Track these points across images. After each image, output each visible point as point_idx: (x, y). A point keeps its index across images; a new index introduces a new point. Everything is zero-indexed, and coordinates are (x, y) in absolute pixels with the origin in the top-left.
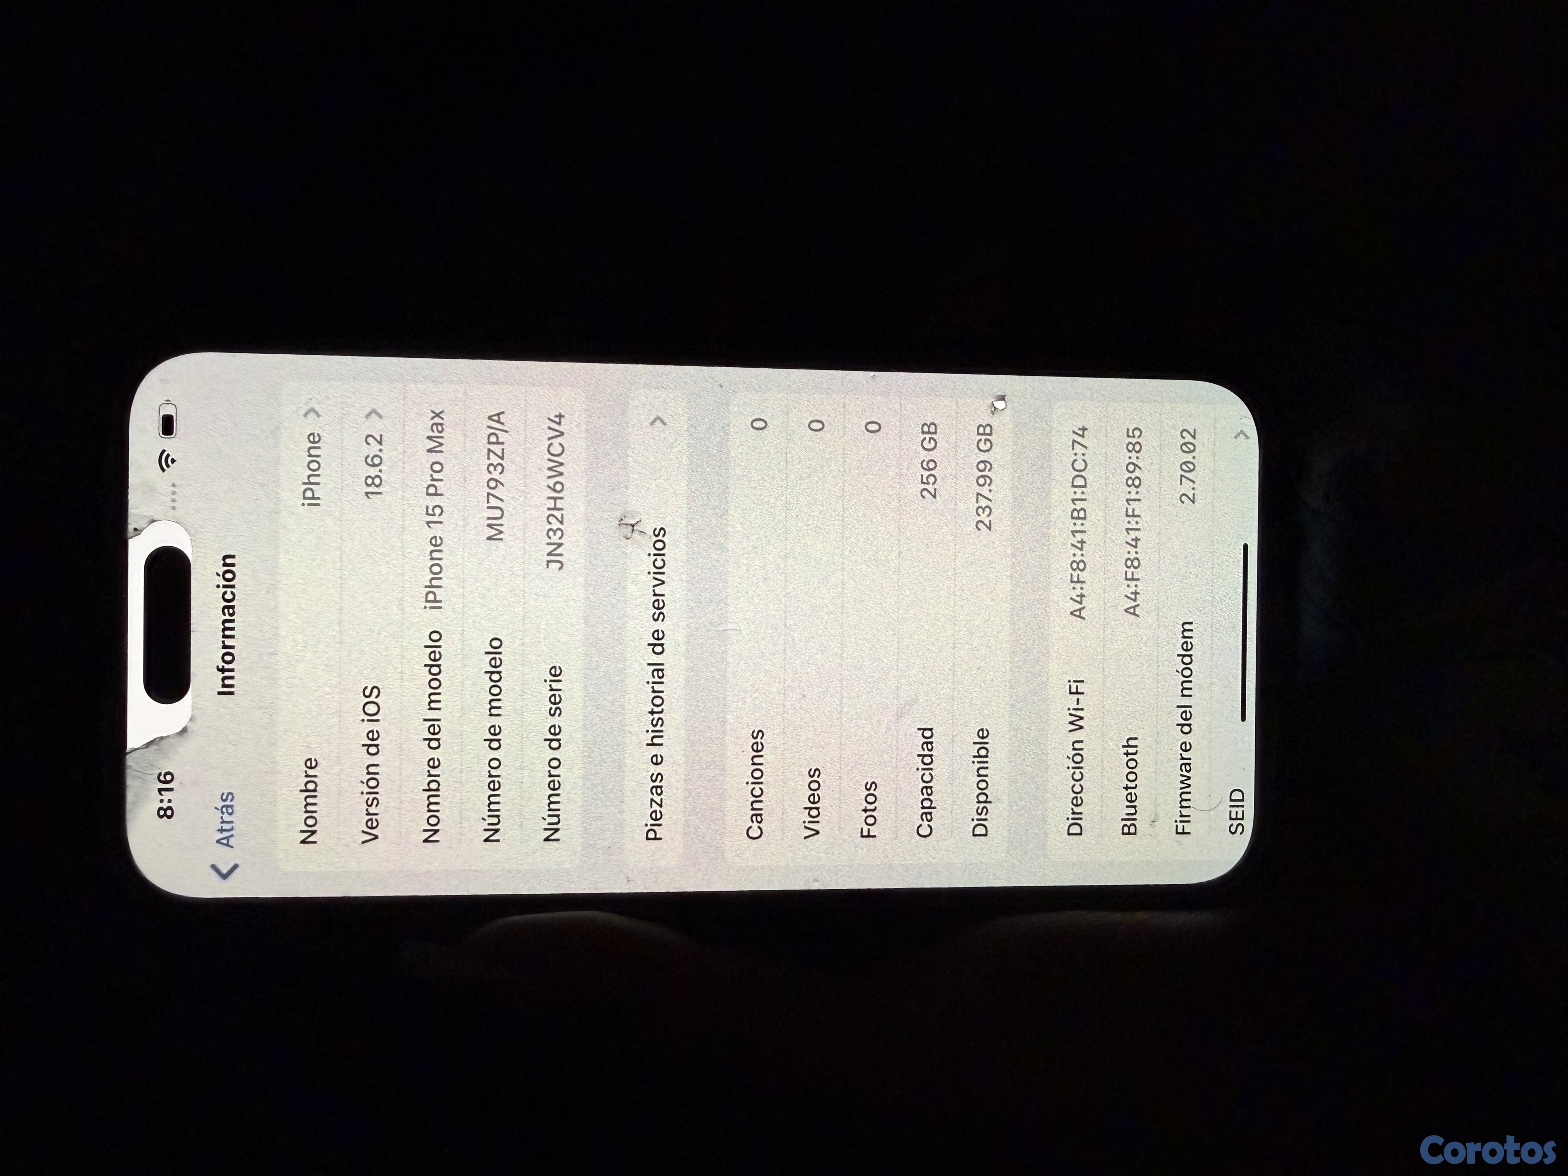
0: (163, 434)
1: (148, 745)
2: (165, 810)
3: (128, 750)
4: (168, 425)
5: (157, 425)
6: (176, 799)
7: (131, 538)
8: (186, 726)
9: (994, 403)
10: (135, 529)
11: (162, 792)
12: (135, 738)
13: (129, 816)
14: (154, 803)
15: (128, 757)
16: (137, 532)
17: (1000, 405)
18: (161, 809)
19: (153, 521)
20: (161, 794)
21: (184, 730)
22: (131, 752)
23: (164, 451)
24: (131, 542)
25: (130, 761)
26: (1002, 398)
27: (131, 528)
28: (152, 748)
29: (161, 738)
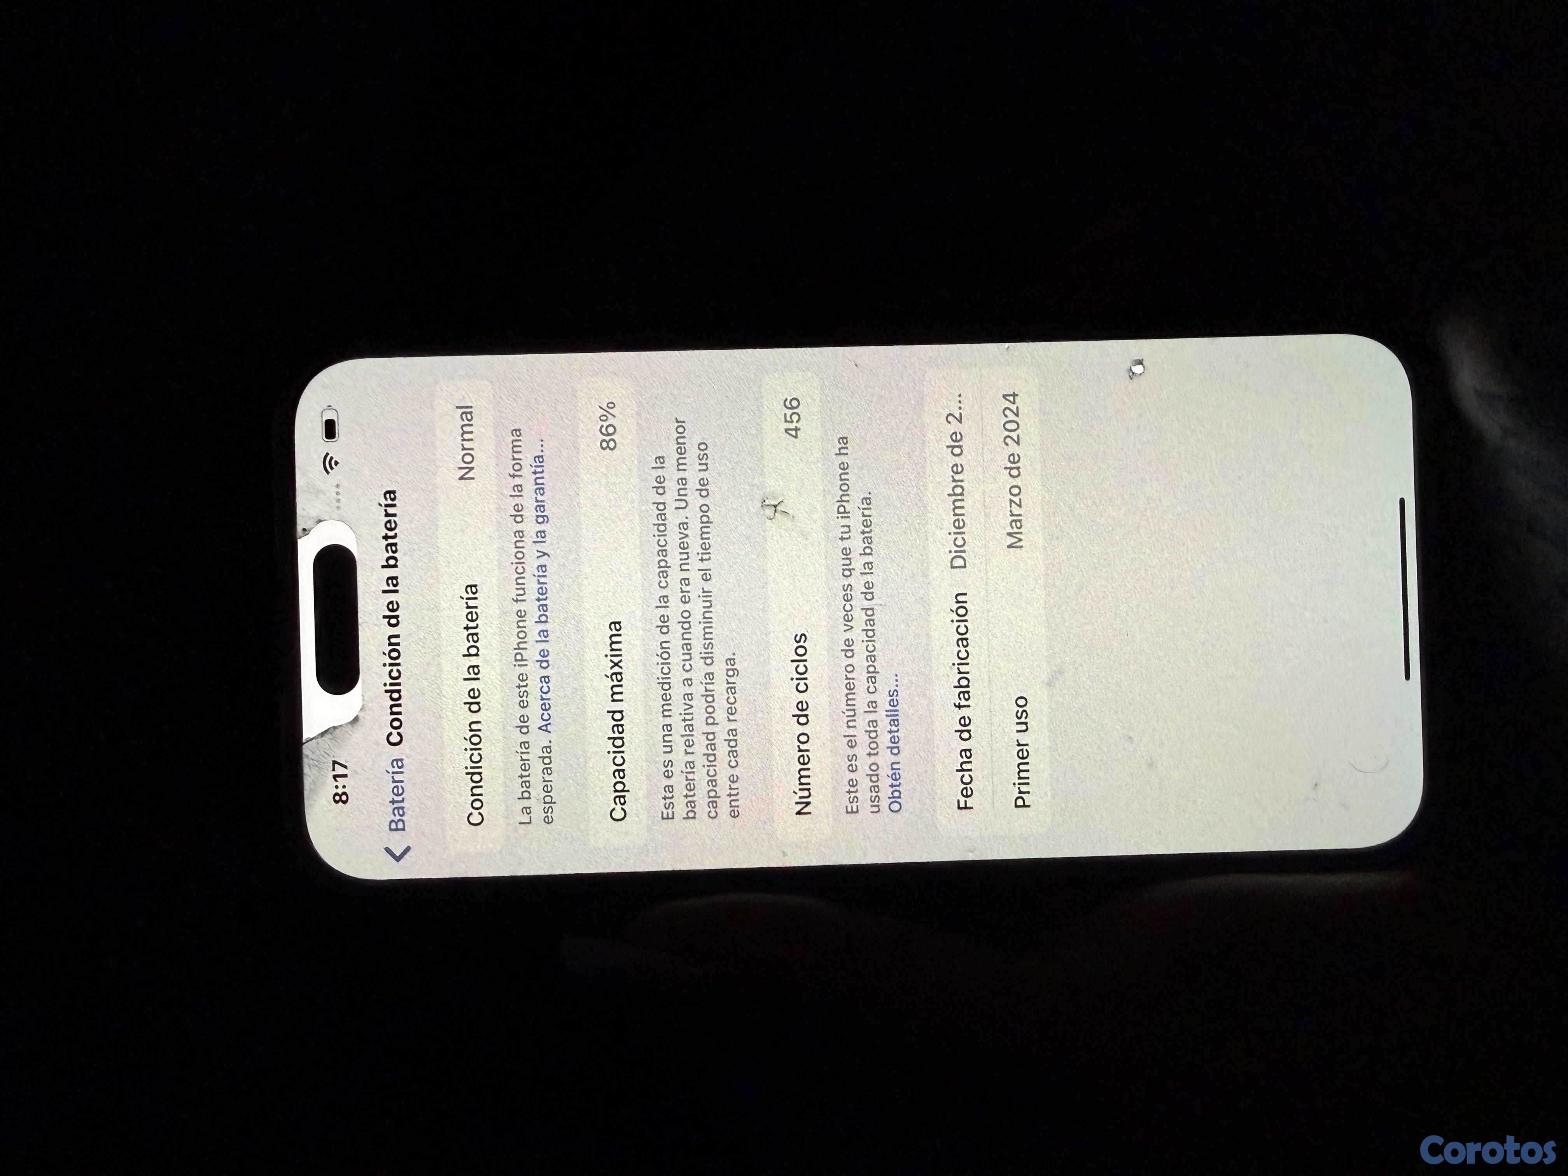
0: (326, 438)
1: (323, 734)
2: (340, 796)
3: (304, 741)
4: (330, 430)
5: (320, 430)
6: (350, 785)
7: (300, 538)
8: (357, 716)
9: (1133, 368)
10: (304, 530)
11: (337, 779)
12: (310, 727)
13: (306, 802)
14: (330, 788)
15: (304, 747)
16: (306, 532)
17: (1138, 369)
18: (336, 794)
19: (320, 521)
20: (336, 781)
21: (356, 719)
22: (307, 742)
23: (327, 454)
24: (300, 542)
25: (306, 750)
26: (1140, 362)
27: (299, 528)
28: (328, 737)
29: (335, 728)
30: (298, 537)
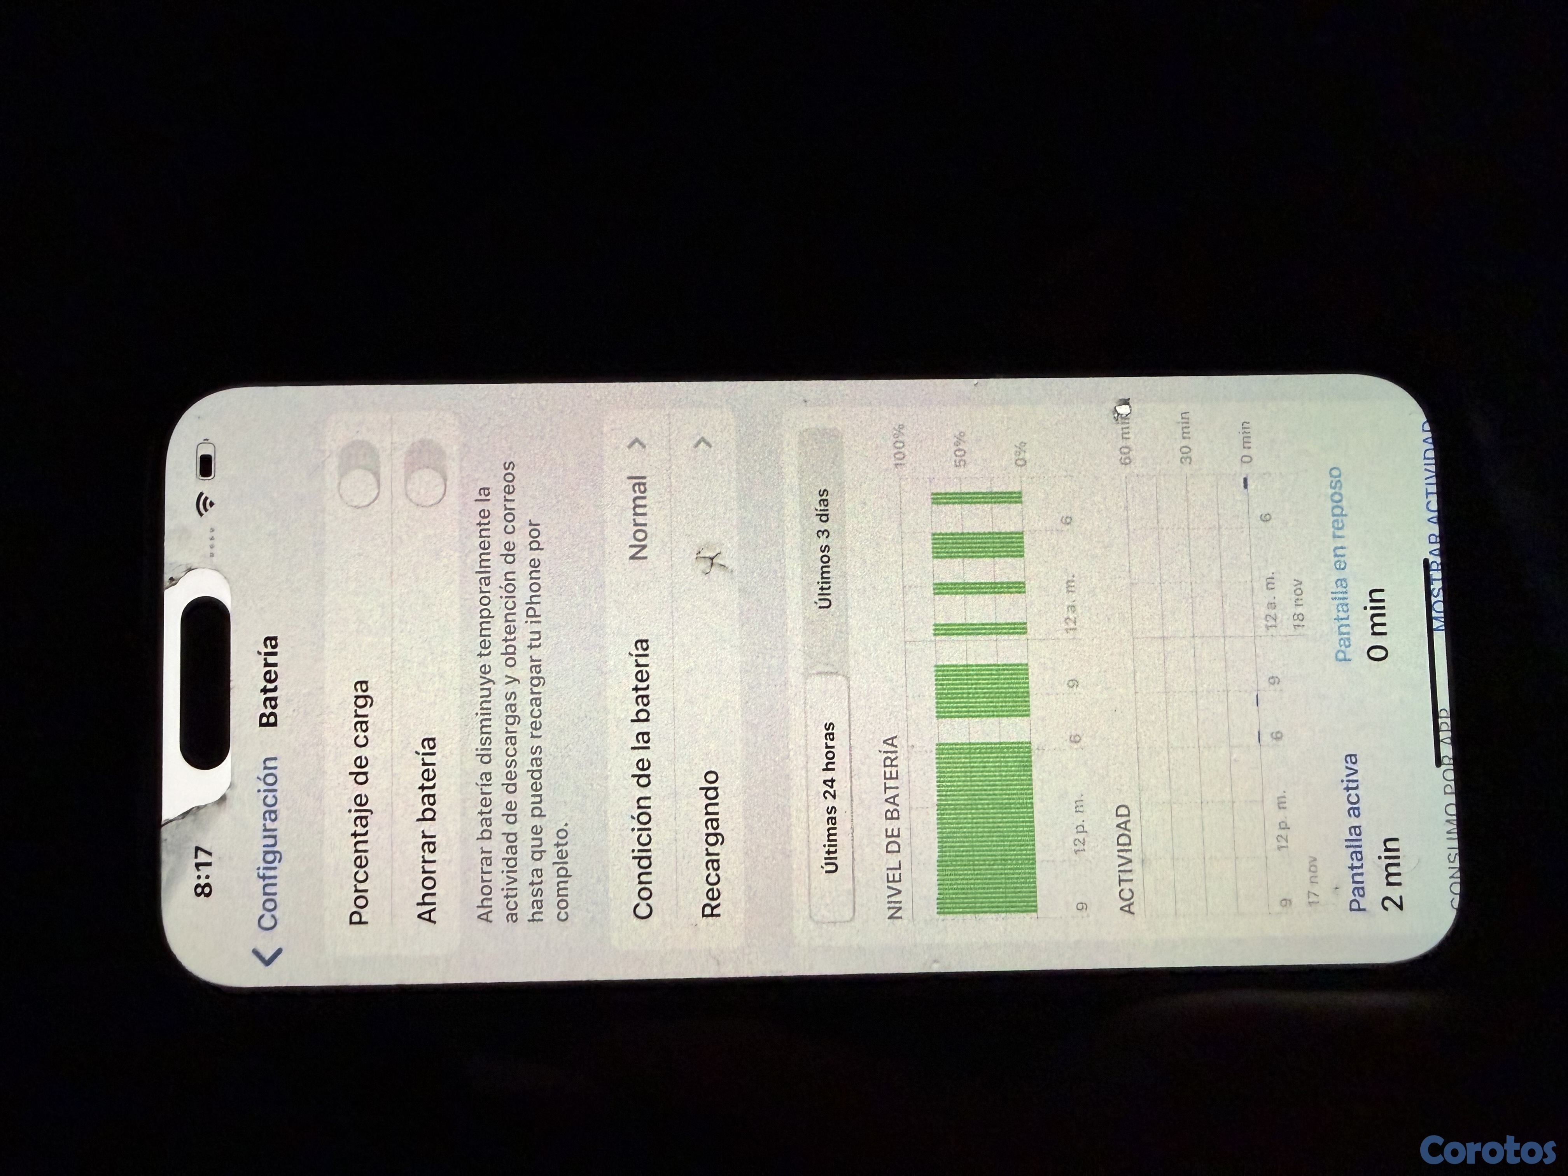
0: (201, 475)
1: (184, 815)
2: (203, 888)
3: (163, 823)
4: (206, 466)
5: (194, 466)
6: (215, 875)
7: (167, 588)
8: (224, 794)
9: (1117, 408)
10: (171, 579)
11: (200, 867)
12: (170, 809)
13: (163, 895)
14: (190, 878)
15: (163, 828)
16: (174, 582)
17: (1123, 410)
18: (198, 886)
19: (190, 570)
20: (198, 870)
21: (223, 799)
22: (166, 823)
23: (201, 494)
24: (166, 593)
25: (166, 834)
26: (1126, 402)
27: (166, 578)
28: (189, 818)
29: (198, 808)
30: (165, 587)
